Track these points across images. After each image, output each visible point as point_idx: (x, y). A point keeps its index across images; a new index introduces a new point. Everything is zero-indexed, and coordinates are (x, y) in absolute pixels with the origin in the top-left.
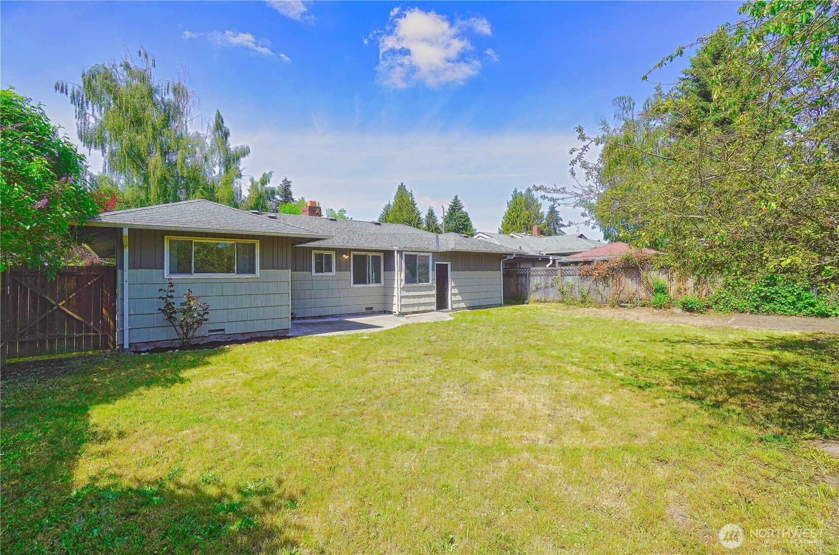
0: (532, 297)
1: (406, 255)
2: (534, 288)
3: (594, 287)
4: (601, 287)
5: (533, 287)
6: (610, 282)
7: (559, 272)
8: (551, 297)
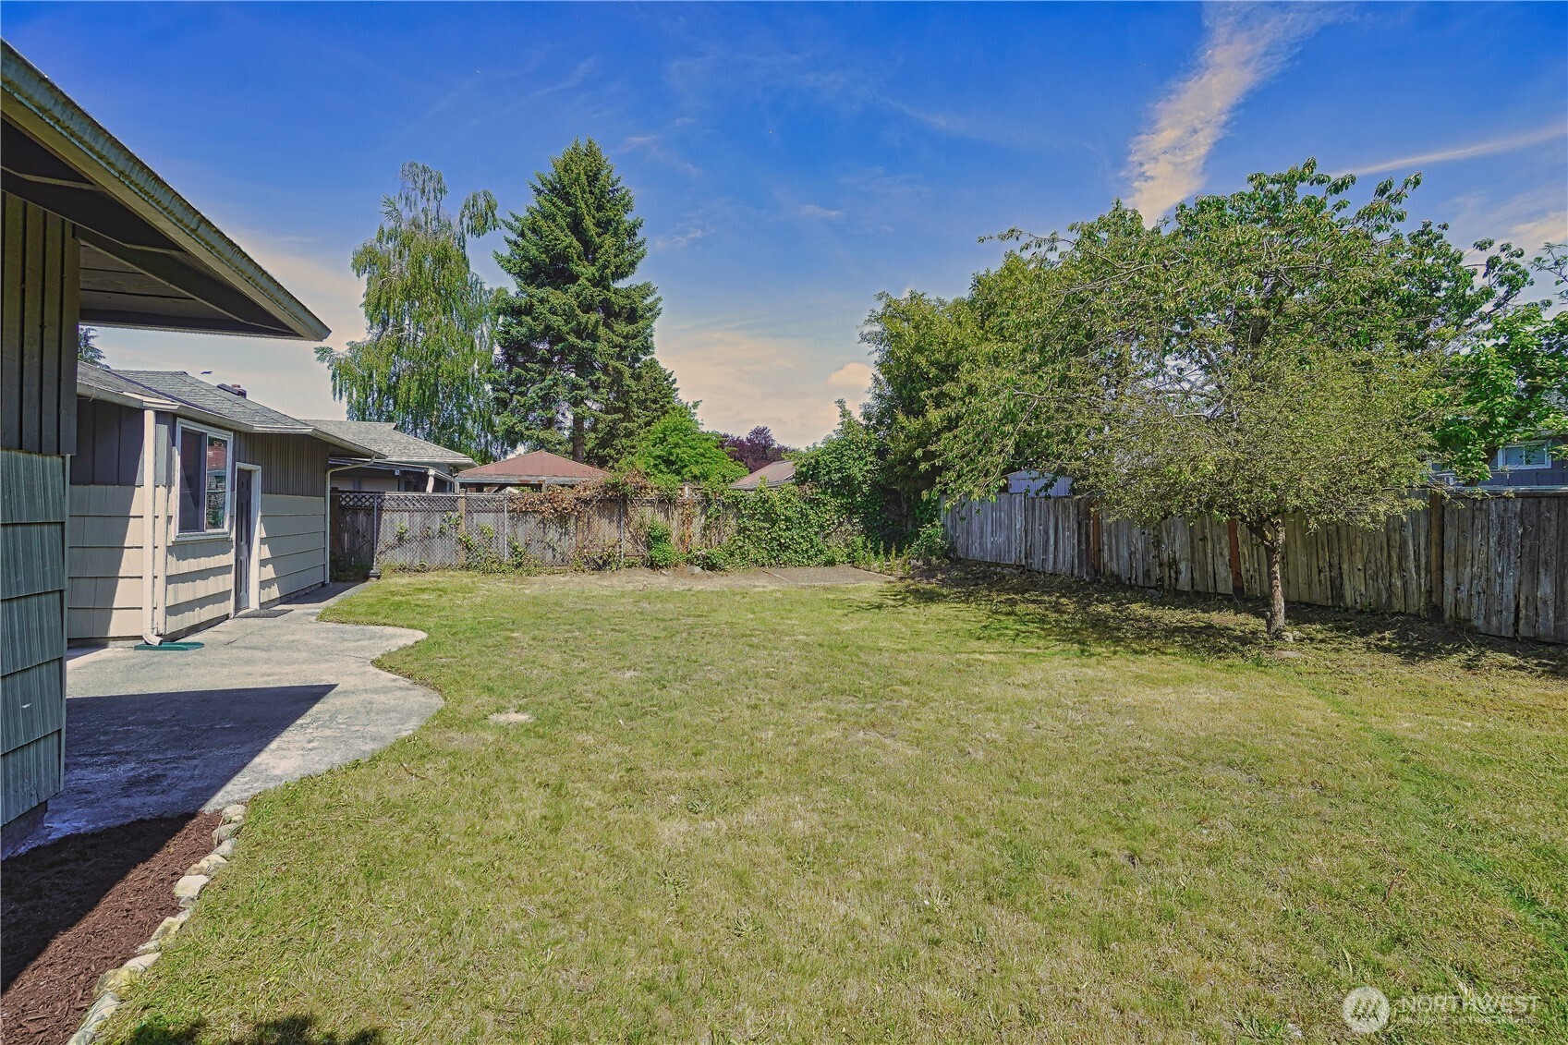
0: (382, 561)
1: (185, 432)
2: (391, 540)
3: (539, 534)
4: (553, 534)
5: (387, 535)
6: (572, 527)
7: (461, 504)
8: (438, 557)
